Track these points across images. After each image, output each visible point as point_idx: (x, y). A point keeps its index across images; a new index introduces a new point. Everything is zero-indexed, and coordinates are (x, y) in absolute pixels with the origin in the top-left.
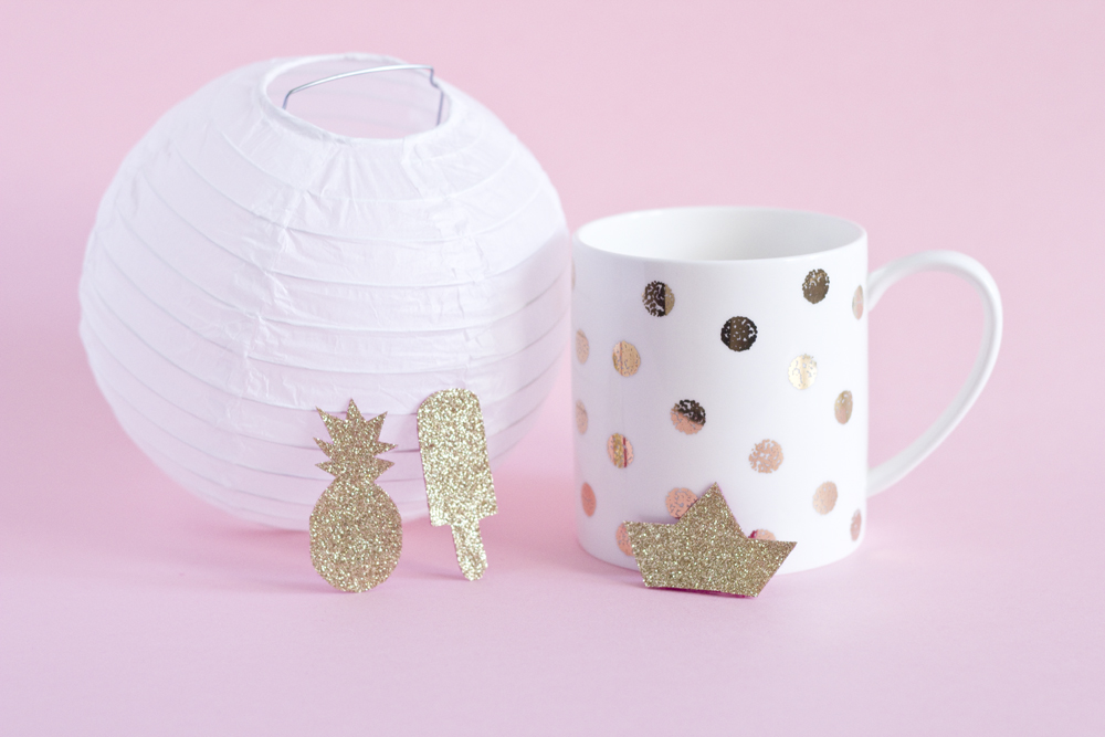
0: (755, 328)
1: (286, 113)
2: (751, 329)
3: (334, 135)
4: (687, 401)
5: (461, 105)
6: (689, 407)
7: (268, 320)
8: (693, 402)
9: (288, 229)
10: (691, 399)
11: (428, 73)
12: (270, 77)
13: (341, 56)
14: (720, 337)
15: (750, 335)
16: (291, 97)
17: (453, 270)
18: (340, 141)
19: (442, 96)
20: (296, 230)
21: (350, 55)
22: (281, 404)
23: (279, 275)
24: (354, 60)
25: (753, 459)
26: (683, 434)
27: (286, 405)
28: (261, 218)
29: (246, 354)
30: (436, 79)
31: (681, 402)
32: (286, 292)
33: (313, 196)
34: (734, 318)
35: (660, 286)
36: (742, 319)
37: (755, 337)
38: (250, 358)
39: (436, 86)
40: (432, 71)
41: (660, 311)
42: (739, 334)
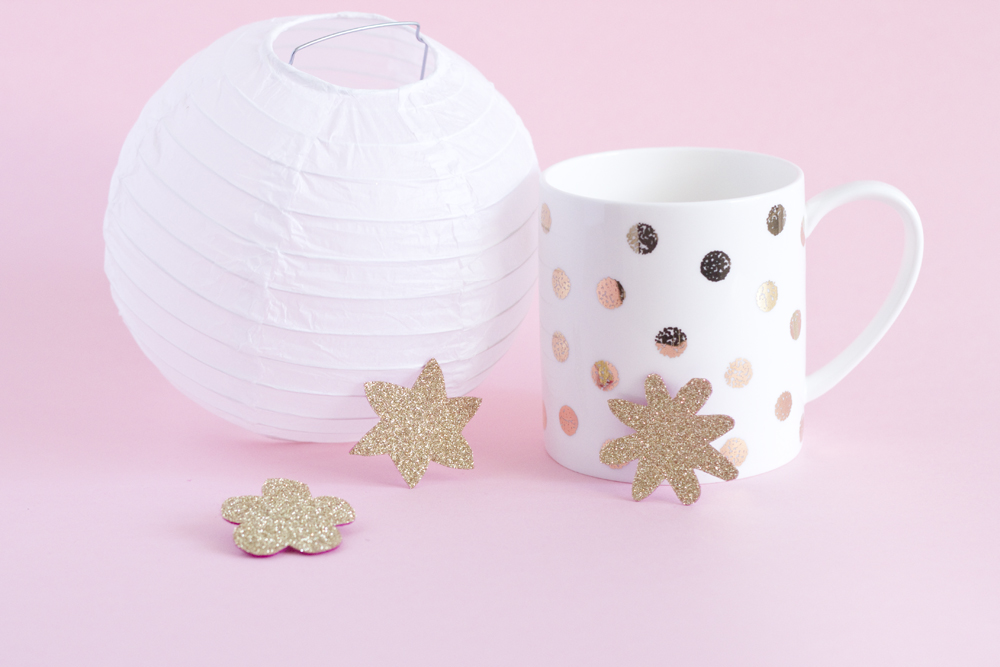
0: (729, 260)
1: (292, 68)
2: (726, 261)
3: (337, 87)
4: (671, 328)
5: (445, 58)
6: (672, 334)
7: (286, 254)
8: (676, 329)
9: (302, 173)
10: (673, 327)
11: (414, 30)
12: (274, 35)
13: (335, 15)
14: (699, 270)
15: (725, 267)
16: (296, 55)
17: (448, 205)
18: (343, 92)
19: (427, 46)
20: (308, 173)
21: (343, 14)
22: (298, 329)
23: (294, 213)
24: (346, 18)
25: (727, 376)
26: (667, 358)
27: (303, 330)
28: (277, 163)
29: (266, 284)
30: (421, 35)
31: (665, 330)
32: (301, 228)
33: (322, 142)
34: (711, 253)
35: (644, 227)
36: (718, 253)
37: (729, 268)
38: (271, 288)
39: (421, 40)
40: (418, 26)
41: (644, 250)
42: (714, 267)
